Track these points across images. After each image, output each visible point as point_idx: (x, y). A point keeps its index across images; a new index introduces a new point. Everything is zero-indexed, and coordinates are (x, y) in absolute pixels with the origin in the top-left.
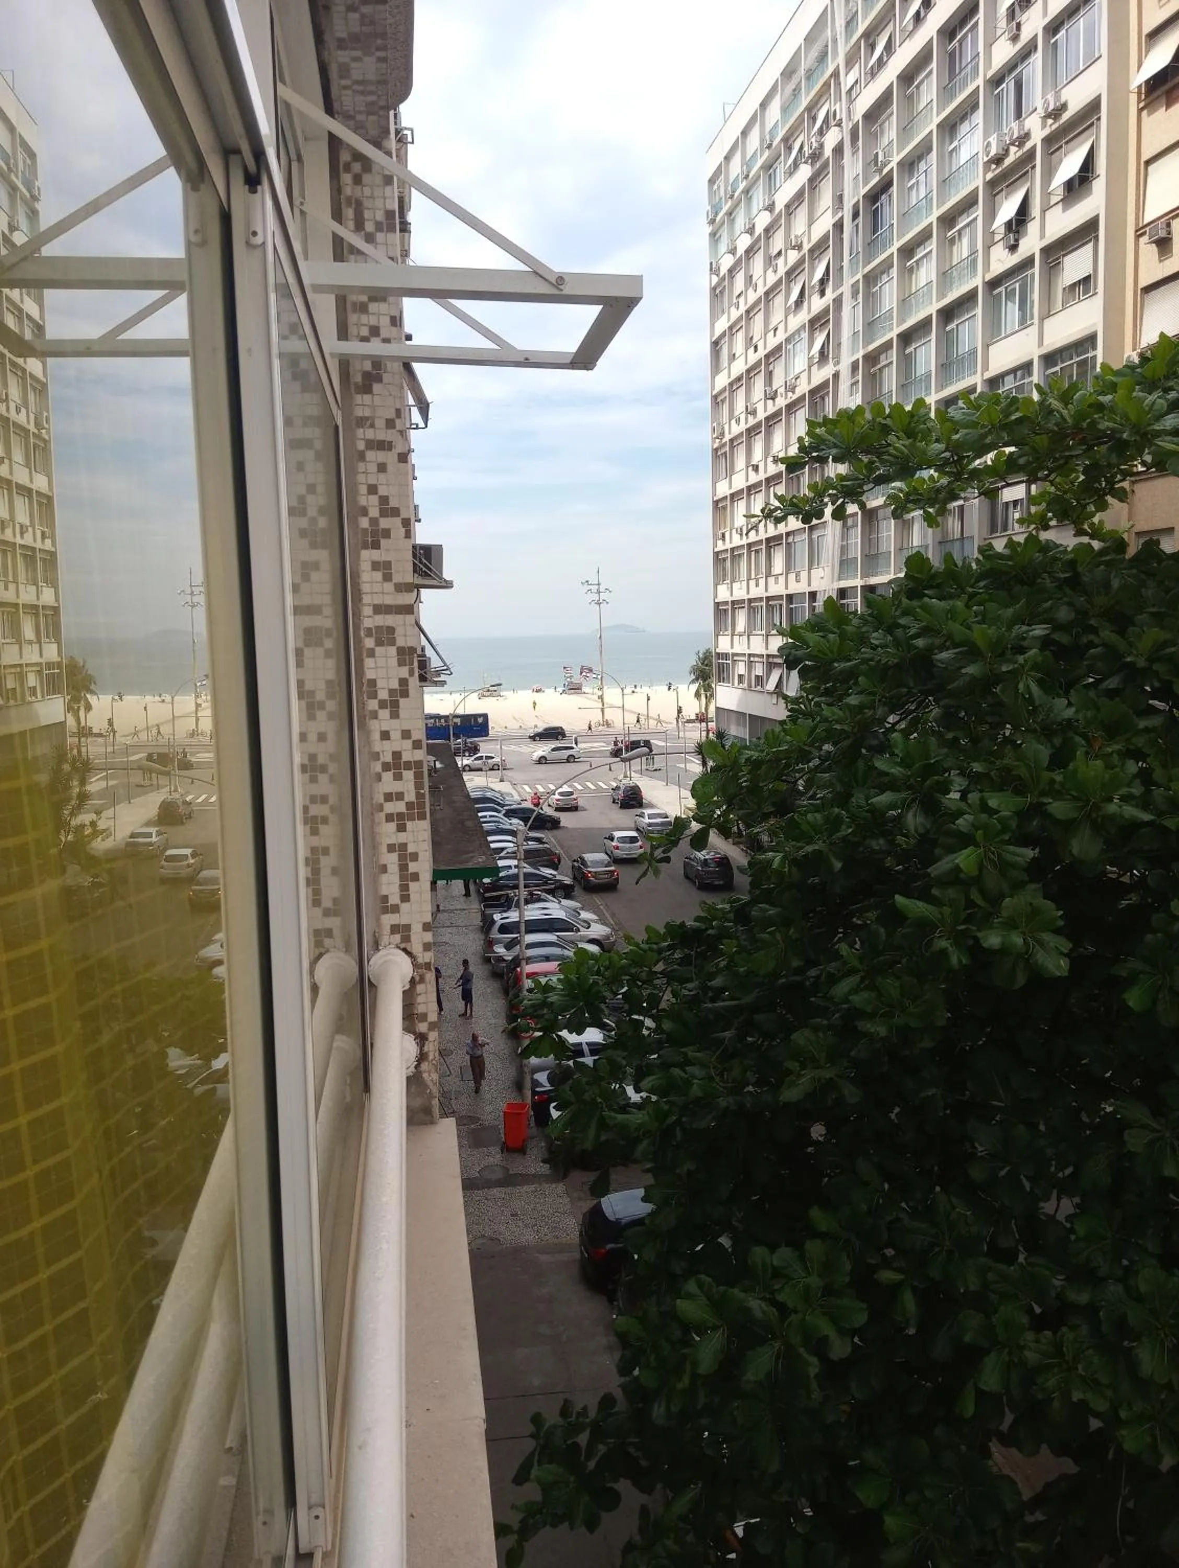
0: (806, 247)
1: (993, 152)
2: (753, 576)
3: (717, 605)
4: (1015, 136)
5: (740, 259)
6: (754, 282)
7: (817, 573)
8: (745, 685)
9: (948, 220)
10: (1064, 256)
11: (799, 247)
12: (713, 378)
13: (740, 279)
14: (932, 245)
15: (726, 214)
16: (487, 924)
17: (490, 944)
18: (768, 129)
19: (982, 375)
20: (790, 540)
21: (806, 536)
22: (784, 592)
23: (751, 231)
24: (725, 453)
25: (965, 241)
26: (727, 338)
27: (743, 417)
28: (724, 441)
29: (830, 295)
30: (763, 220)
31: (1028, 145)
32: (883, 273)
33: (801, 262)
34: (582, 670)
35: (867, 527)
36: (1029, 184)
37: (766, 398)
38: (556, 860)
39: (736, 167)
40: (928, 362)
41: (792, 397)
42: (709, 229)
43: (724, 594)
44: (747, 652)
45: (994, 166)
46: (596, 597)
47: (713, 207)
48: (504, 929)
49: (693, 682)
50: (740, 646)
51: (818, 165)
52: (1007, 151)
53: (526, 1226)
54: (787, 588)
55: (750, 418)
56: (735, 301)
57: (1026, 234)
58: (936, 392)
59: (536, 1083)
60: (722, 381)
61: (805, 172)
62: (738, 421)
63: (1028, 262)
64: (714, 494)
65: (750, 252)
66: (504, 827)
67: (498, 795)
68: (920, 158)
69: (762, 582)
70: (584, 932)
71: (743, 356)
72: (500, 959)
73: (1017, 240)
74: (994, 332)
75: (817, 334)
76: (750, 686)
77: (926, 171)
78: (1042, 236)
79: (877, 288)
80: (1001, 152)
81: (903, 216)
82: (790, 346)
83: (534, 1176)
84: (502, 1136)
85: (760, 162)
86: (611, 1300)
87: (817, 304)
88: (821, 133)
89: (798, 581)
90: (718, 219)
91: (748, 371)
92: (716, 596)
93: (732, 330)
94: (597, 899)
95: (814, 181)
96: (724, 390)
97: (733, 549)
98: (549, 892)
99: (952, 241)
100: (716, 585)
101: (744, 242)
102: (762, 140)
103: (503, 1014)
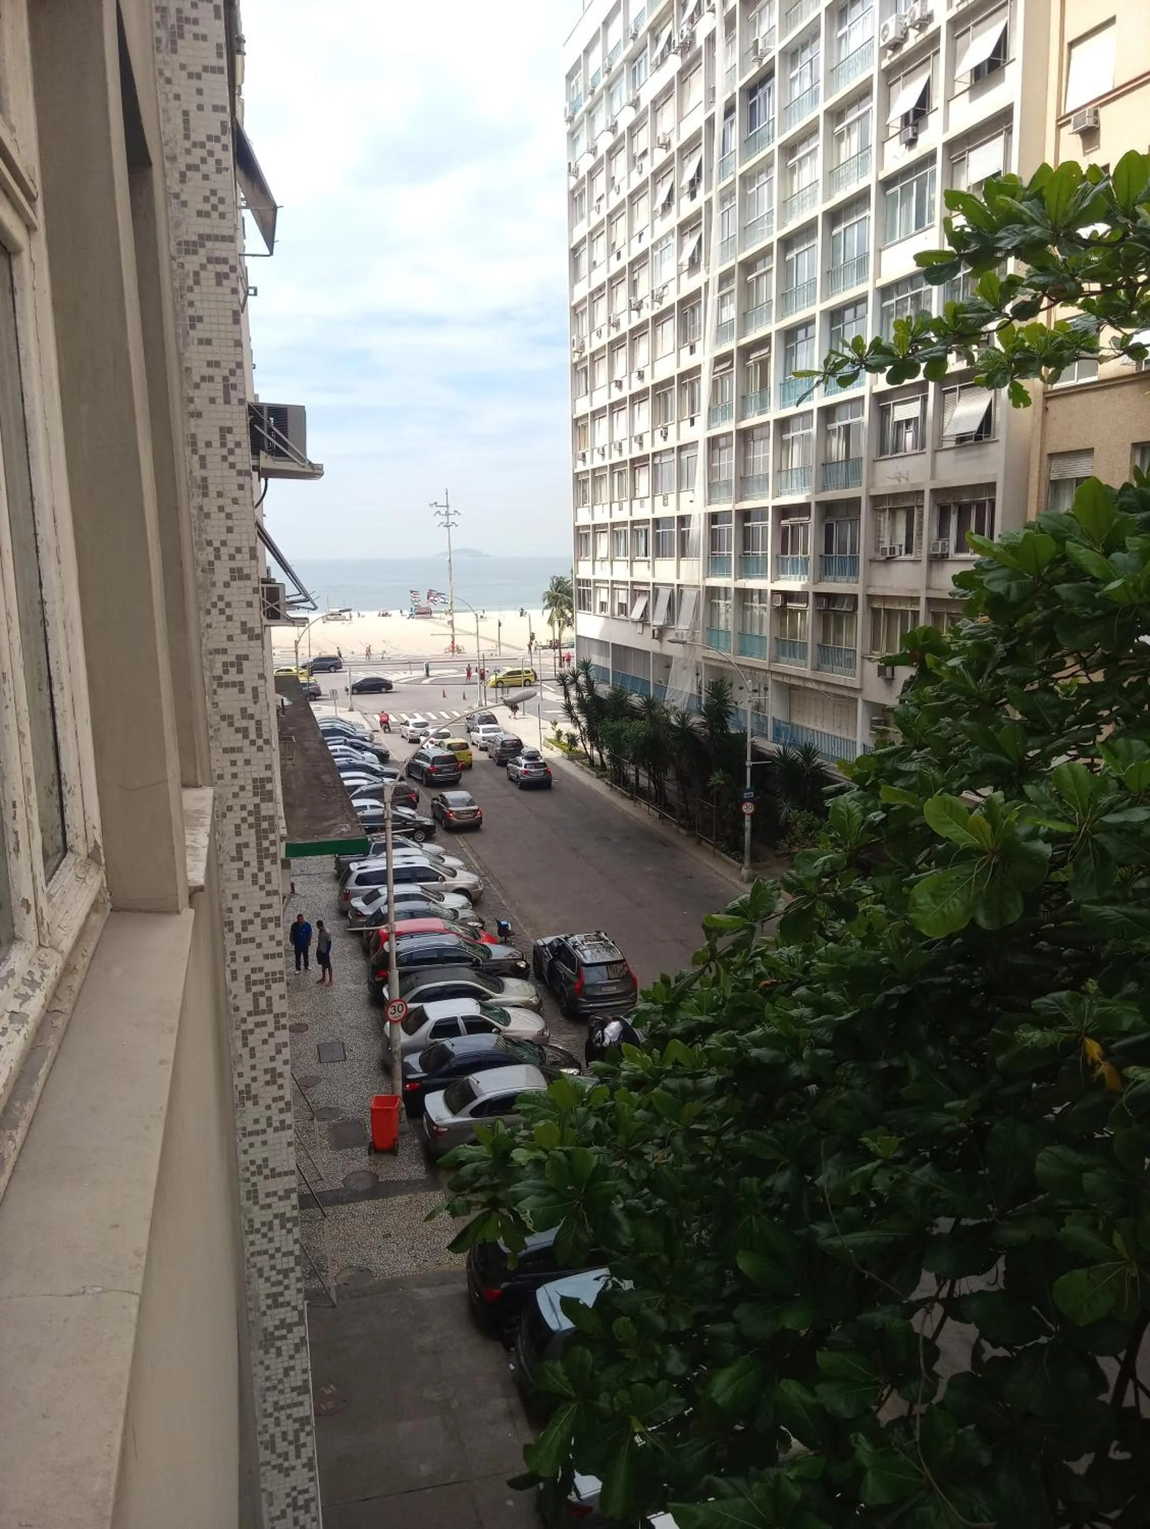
0: (675, 146)
1: (891, 35)
2: (616, 499)
3: (577, 528)
4: (917, 17)
5: (602, 159)
6: (616, 184)
7: (685, 496)
8: (608, 613)
9: (836, 114)
10: (970, 151)
11: (667, 146)
12: (572, 287)
13: (601, 181)
14: (819, 141)
15: (585, 111)
16: (342, 874)
17: (347, 896)
18: (631, 20)
19: (875, 282)
20: (657, 460)
21: (675, 456)
22: (650, 516)
23: (613, 129)
24: (586, 368)
25: (855, 137)
26: (586, 245)
27: (605, 330)
28: (584, 355)
29: (702, 196)
30: (627, 118)
31: (931, 28)
32: (760, 172)
33: (669, 162)
34: (430, 593)
35: (743, 449)
36: (929, 72)
37: (631, 309)
38: (414, 799)
39: (596, 61)
40: (811, 269)
41: (659, 308)
42: (567, 127)
43: (584, 518)
44: (610, 578)
45: (890, 52)
46: (445, 519)
47: (571, 103)
48: (362, 880)
49: (546, 608)
50: (603, 572)
51: (689, 56)
52: (906, 36)
53: (401, 1250)
54: (653, 511)
55: (613, 330)
56: (595, 204)
57: (927, 127)
58: (822, 301)
59: (407, 1068)
60: (582, 290)
61: (675, 63)
62: (599, 334)
63: (929, 159)
64: (574, 411)
65: (612, 152)
66: (357, 762)
67: (348, 727)
68: (804, 46)
69: (626, 505)
70: (450, 881)
71: (605, 264)
72: (358, 914)
73: (915, 134)
74: (886, 236)
75: (686, 239)
76: (613, 614)
77: (811, 60)
78: (946, 128)
79: (755, 189)
80: (900, 36)
81: (785, 110)
82: (657, 253)
83: (407, 1182)
84: (369, 1131)
85: (624, 54)
86: (507, 1347)
87: (686, 207)
88: (692, 20)
89: (665, 504)
90: (577, 117)
91: (611, 280)
92: (576, 520)
93: (592, 237)
94: (460, 840)
95: (684, 74)
96: (583, 301)
97: (594, 470)
98: (409, 835)
99: (840, 137)
100: (576, 508)
101: (606, 141)
102: (626, 31)
103: (365, 980)
